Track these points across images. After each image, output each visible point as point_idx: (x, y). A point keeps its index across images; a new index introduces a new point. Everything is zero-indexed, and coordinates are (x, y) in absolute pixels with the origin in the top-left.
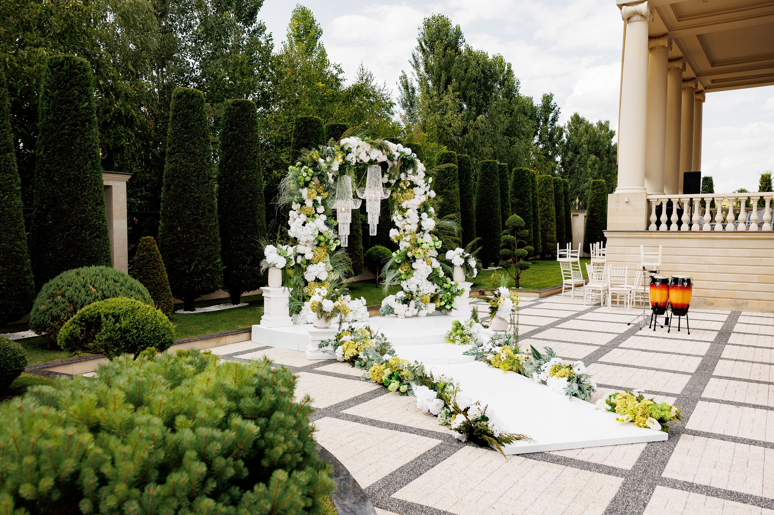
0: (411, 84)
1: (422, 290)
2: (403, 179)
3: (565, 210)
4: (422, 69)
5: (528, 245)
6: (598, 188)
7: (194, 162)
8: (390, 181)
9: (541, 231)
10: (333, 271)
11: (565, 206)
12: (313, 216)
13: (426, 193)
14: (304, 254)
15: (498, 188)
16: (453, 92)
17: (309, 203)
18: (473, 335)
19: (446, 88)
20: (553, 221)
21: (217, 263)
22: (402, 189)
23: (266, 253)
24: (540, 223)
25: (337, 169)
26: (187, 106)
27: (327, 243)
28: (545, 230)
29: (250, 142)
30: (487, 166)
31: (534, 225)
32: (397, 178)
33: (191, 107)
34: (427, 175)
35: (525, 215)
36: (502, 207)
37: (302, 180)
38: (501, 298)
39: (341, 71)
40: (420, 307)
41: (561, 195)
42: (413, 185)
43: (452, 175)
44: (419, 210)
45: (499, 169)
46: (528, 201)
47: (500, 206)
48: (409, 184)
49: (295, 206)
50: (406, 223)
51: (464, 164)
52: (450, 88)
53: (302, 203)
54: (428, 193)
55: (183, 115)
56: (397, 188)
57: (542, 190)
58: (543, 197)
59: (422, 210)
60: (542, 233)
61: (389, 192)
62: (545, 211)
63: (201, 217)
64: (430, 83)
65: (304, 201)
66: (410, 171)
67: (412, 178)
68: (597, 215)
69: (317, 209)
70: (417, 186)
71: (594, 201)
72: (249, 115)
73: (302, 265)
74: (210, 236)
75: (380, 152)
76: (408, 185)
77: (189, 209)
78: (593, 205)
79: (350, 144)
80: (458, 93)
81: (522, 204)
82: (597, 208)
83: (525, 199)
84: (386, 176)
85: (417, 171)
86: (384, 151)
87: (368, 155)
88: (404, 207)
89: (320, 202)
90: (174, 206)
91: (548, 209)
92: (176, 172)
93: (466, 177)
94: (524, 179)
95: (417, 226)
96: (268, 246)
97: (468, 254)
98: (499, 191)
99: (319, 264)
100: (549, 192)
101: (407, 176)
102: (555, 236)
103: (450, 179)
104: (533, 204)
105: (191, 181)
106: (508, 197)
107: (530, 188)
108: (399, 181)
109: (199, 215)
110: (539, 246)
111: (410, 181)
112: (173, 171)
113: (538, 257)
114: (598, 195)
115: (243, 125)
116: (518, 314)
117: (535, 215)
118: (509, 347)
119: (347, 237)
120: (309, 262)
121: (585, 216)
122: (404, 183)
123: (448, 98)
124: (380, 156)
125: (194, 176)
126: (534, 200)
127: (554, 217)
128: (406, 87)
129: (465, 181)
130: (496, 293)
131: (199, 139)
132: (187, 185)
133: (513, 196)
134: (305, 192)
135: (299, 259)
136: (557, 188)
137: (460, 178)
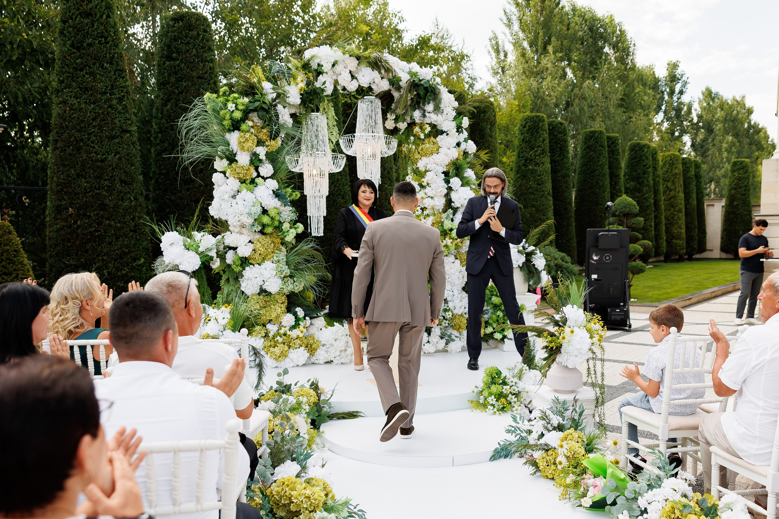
0: (503, 46)
1: (452, 308)
2: (417, 121)
3: (697, 198)
4: (516, 26)
5: (643, 239)
6: (739, 169)
7: (94, 103)
8: (398, 125)
9: (666, 224)
10: (291, 276)
11: (697, 194)
12: (253, 181)
13: (458, 145)
14: (236, 248)
15: (607, 166)
16: (553, 53)
17: (243, 159)
18: (523, 395)
19: (545, 48)
20: (681, 212)
21: (140, 265)
22: (417, 137)
23: (163, 246)
24: (664, 214)
25: (299, 101)
26: (80, 14)
27: (278, 228)
28: (670, 224)
29: (199, 77)
30: (592, 137)
31: (656, 217)
32: (409, 120)
33: (88, 14)
34: (459, 114)
35: (643, 203)
36: (611, 192)
37: (228, 117)
38: (567, 329)
39: (402, 20)
40: (450, 336)
41: (691, 178)
42: (436, 131)
43: (539, 146)
44: (446, 174)
45: (608, 142)
46: (648, 185)
47: (609, 190)
48: (428, 129)
49: (220, 164)
50: (424, 196)
51: (559, 132)
52: (550, 48)
53: (231, 159)
54: (463, 146)
55: (74, 27)
56: (408, 137)
57: (667, 171)
58: (669, 181)
59: (452, 172)
60: (667, 228)
61: (395, 143)
62: (671, 199)
63: (107, 191)
64: (526, 44)
65: (235, 155)
66: (430, 107)
67: (432, 118)
68: (738, 205)
69: (260, 169)
70: (442, 132)
71: (735, 186)
72: (198, 35)
73: (233, 267)
74: (125, 223)
75: (375, 74)
76: (427, 132)
77: (85, 178)
78: (733, 192)
79: (319, 57)
80: (560, 55)
81: (640, 189)
82: (739, 196)
83: (643, 182)
84: (391, 117)
85: (442, 106)
86: (383, 71)
87: (353, 77)
88: (422, 169)
89: (262, 157)
90: (63, 174)
91: (675, 197)
92: (65, 120)
93: (561, 149)
94: (641, 156)
95: (443, 201)
96: (167, 234)
97: (532, 248)
98: (608, 170)
99: (264, 265)
100: (676, 174)
101: (424, 116)
102: (683, 231)
103: (537, 151)
104: (654, 189)
105: (90, 134)
106: (620, 179)
107: (650, 167)
108: (412, 124)
109: (103, 188)
110: (662, 243)
111: (430, 124)
112: (61, 118)
113: (662, 258)
114: (740, 179)
115: (188, 51)
116: (602, 360)
117: (656, 204)
118: (576, 434)
119: (322, 219)
120: (245, 262)
121: (723, 206)
122: (421, 128)
123: (547, 61)
124: (376, 81)
125: (94, 127)
126: (656, 184)
127: (682, 207)
128: (497, 51)
129: (559, 156)
130: (557, 317)
131: (102, 67)
132: (82, 140)
133: (627, 179)
134: (234, 138)
135: (230, 257)
136: (686, 171)
137: (552, 151)
